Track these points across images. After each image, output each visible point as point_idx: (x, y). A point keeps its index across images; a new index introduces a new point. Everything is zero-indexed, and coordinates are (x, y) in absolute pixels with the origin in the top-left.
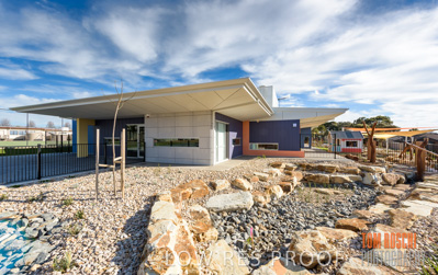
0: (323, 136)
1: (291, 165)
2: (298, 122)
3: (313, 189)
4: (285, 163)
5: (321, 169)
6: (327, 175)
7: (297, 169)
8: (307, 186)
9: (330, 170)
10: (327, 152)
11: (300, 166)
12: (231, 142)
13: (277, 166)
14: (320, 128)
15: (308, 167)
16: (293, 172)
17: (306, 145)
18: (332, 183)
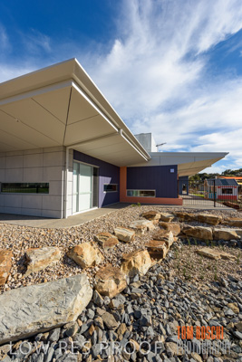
0: (198, 185)
1: (166, 215)
2: (175, 167)
3: (194, 248)
4: (161, 212)
5: (202, 220)
6: (209, 229)
7: (173, 220)
8: (186, 243)
9: (212, 222)
10: (203, 199)
11: (178, 217)
12: (101, 188)
13: (149, 217)
14: (195, 178)
15: (186, 217)
16: (169, 224)
17: (184, 192)
18: (216, 240)
